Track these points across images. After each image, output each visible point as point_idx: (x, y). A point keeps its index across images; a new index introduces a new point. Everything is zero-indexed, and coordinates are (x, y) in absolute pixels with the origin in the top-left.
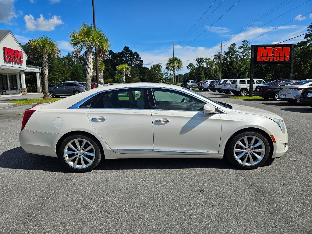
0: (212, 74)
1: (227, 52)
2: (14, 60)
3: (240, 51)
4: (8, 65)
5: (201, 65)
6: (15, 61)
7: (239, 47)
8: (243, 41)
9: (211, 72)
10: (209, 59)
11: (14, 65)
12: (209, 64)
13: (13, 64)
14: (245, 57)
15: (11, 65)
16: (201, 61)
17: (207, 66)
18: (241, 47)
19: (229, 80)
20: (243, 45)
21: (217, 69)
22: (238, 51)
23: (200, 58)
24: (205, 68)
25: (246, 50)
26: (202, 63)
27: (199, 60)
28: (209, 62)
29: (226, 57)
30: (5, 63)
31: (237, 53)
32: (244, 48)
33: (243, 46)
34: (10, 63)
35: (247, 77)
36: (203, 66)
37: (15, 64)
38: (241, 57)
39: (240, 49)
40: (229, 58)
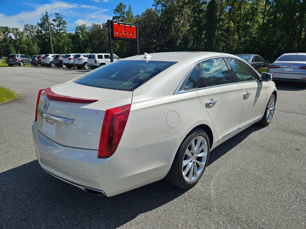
0: (24, 48)
1: (40, 23)
3: (55, 24)
5: (7, 36)
7: (53, 20)
8: (56, 14)
9: (22, 45)
10: (17, 29)
12: (18, 35)
14: (61, 32)
16: (6, 31)
17: (16, 38)
18: (55, 19)
19: (82, 55)
20: (57, 17)
21: (29, 41)
22: (52, 24)
23: (3, 27)
24: (14, 40)
25: (61, 23)
26: (8, 34)
27: (3, 29)
28: (17, 33)
29: (40, 29)
31: (52, 26)
32: (58, 21)
33: (56, 19)
35: (67, 52)
36: (10, 37)
38: (56, 30)
39: (54, 21)
40: (44, 30)
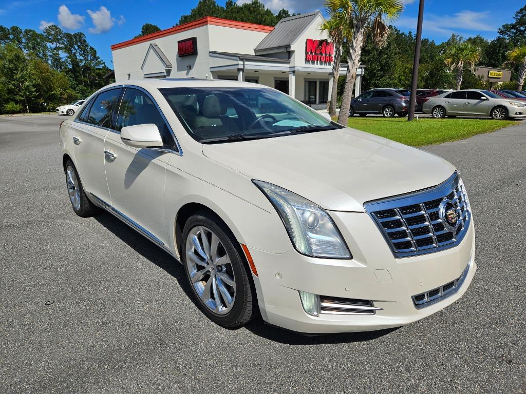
2: (319, 58)
4: (311, 65)
6: (321, 60)
11: (319, 66)
13: (317, 64)
15: (315, 66)
30: (306, 63)
34: (313, 63)
37: (321, 64)
